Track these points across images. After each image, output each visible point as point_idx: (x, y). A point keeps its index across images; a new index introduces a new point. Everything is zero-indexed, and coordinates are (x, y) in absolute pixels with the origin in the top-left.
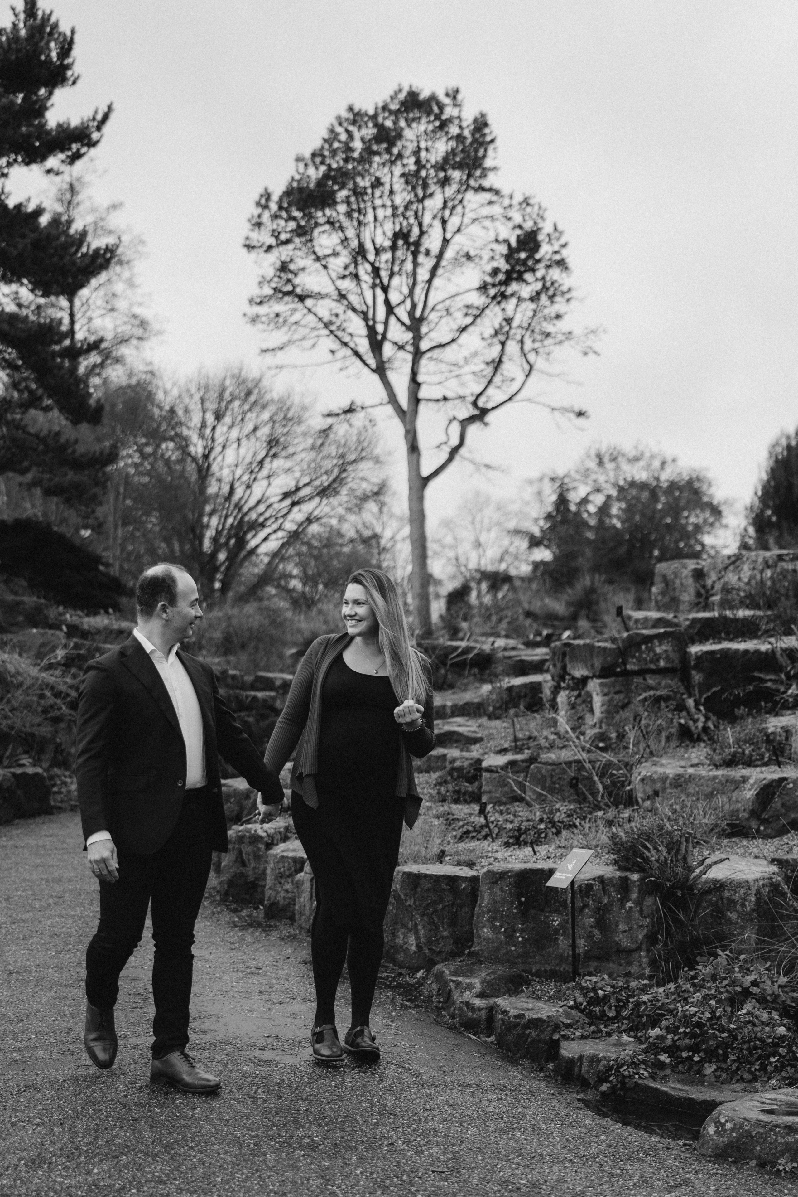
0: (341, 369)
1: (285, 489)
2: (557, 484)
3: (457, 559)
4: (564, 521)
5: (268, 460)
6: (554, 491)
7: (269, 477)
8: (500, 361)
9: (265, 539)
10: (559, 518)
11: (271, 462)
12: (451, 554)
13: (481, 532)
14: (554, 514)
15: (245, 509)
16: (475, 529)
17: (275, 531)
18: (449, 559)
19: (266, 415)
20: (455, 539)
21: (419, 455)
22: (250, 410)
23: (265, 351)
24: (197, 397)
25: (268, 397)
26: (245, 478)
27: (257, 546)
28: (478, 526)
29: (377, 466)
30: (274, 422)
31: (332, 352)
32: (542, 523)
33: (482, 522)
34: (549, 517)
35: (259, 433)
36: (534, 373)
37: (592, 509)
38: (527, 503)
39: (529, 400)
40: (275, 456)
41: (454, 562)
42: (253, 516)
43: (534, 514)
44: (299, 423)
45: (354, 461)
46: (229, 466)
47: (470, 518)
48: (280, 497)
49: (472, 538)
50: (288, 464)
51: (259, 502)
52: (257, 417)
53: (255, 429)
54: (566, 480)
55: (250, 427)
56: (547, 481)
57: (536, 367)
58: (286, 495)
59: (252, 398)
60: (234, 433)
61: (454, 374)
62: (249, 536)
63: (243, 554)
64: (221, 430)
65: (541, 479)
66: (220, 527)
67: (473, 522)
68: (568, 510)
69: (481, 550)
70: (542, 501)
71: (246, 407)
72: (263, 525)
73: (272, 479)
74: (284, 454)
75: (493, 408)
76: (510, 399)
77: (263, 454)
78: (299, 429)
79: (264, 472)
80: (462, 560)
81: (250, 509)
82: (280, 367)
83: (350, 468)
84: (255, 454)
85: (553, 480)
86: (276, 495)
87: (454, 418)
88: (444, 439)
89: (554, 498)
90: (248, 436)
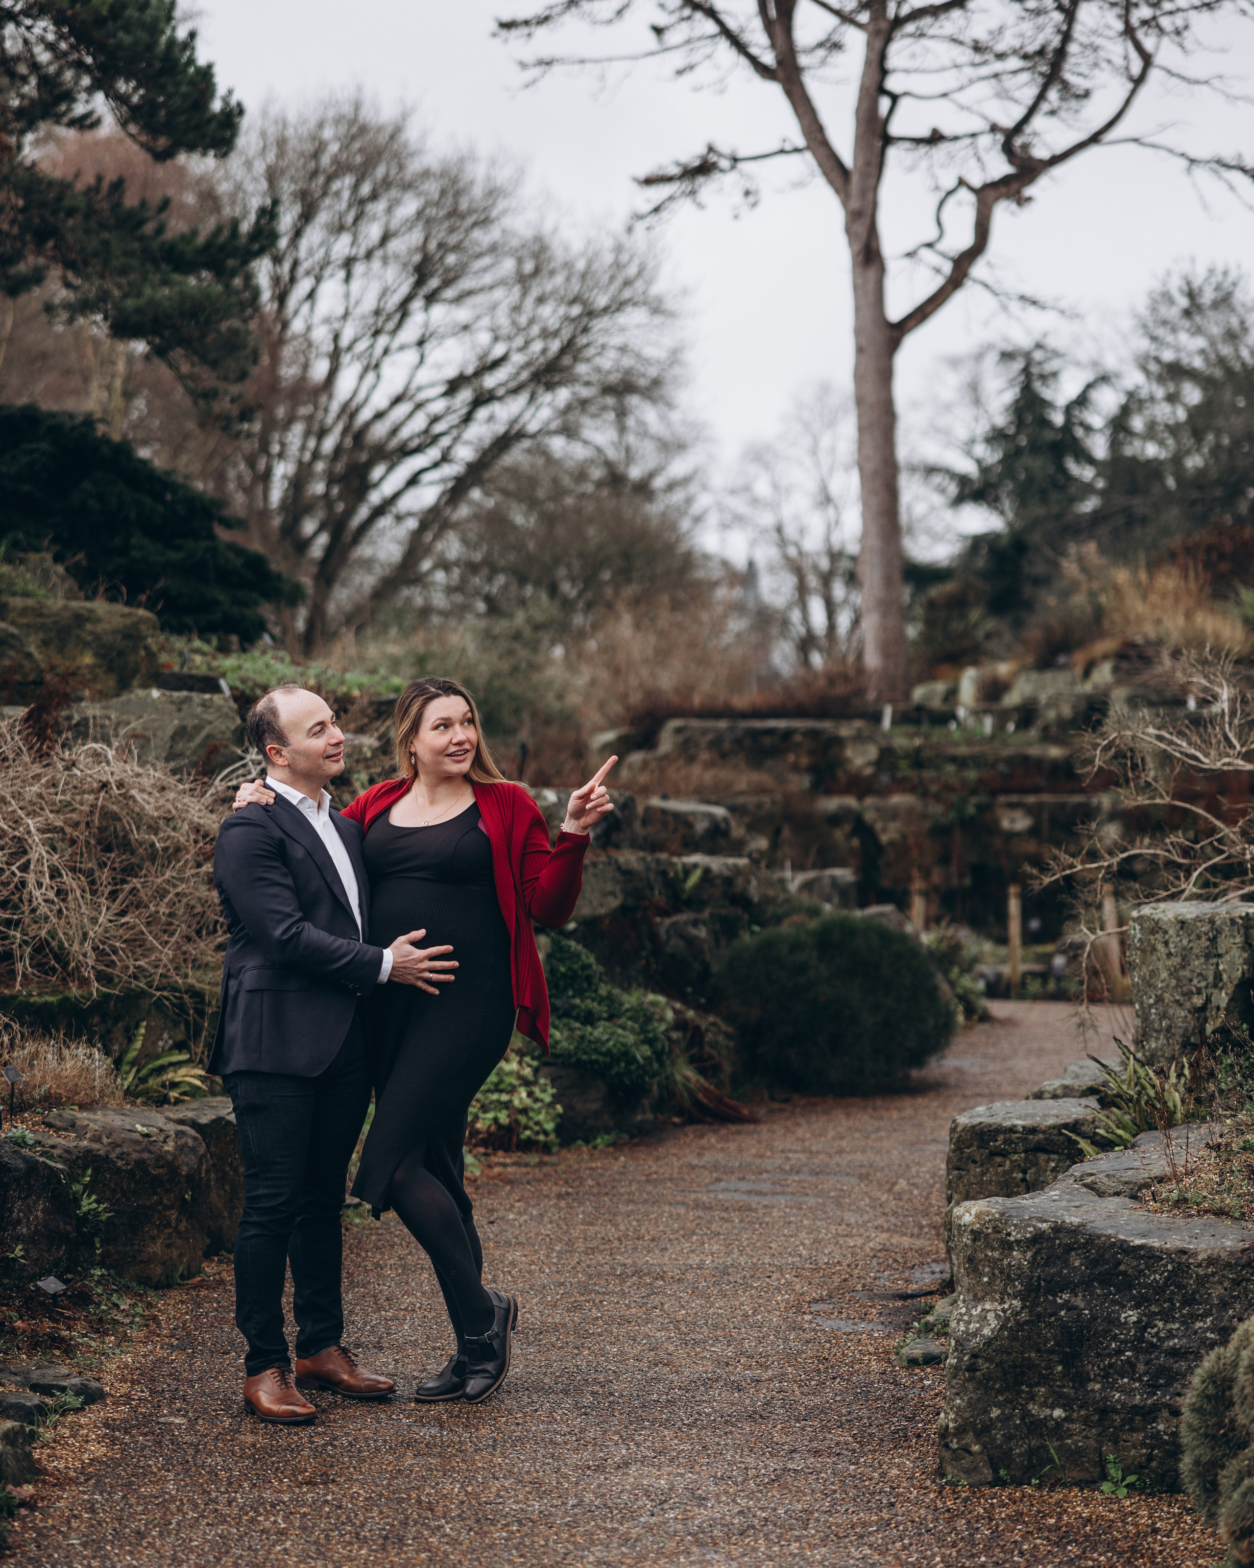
0: (680, 72)
1: (451, 372)
2: (1018, 365)
3: (779, 530)
4: (1035, 448)
5: (417, 304)
6: (1011, 383)
7: (421, 343)
8: (1061, 53)
9: (413, 481)
10: (1023, 441)
11: (426, 308)
12: (767, 519)
13: (831, 469)
14: (1011, 431)
15: (365, 415)
16: (817, 465)
17: (436, 465)
18: (764, 531)
19: (409, 207)
20: (776, 486)
21: (882, 269)
22: (374, 196)
23: (507, 26)
24: (260, 167)
25: (414, 166)
26: (361, 346)
27: (397, 496)
28: (825, 459)
29: (658, 319)
30: (429, 222)
31: (658, 31)
32: (980, 450)
33: (833, 450)
34: (996, 436)
35: (396, 246)
36: (1154, 75)
37: (1097, 421)
38: (948, 407)
39: (1136, 140)
40: (431, 299)
41: (775, 535)
42: (379, 430)
43: (962, 433)
44: (484, 222)
45: (606, 310)
46: (327, 321)
47: (806, 442)
48: (442, 389)
49: (811, 485)
50: (463, 314)
51: (398, 400)
52: (389, 210)
53: (385, 239)
54: (1038, 355)
55: (373, 232)
56: (992, 359)
57: (1158, 60)
58: (453, 386)
59: (380, 171)
60: (342, 246)
61: (985, 71)
62: (377, 472)
63: (363, 512)
64: (313, 235)
65: (979, 357)
66: (307, 456)
67: (814, 452)
68: (1046, 423)
69: (831, 511)
70: (977, 401)
71: (366, 189)
72: (405, 452)
73: (428, 346)
74: (450, 293)
75: (1056, 160)
76: (1095, 139)
77: (404, 290)
78: (482, 238)
79: (410, 332)
80: (790, 531)
81: (379, 416)
82: (547, 63)
83: (598, 324)
84: (385, 293)
85: (1007, 356)
86: (432, 385)
87: (961, 182)
88: (931, 234)
89: (1010, 396)
90: (369, 255)
